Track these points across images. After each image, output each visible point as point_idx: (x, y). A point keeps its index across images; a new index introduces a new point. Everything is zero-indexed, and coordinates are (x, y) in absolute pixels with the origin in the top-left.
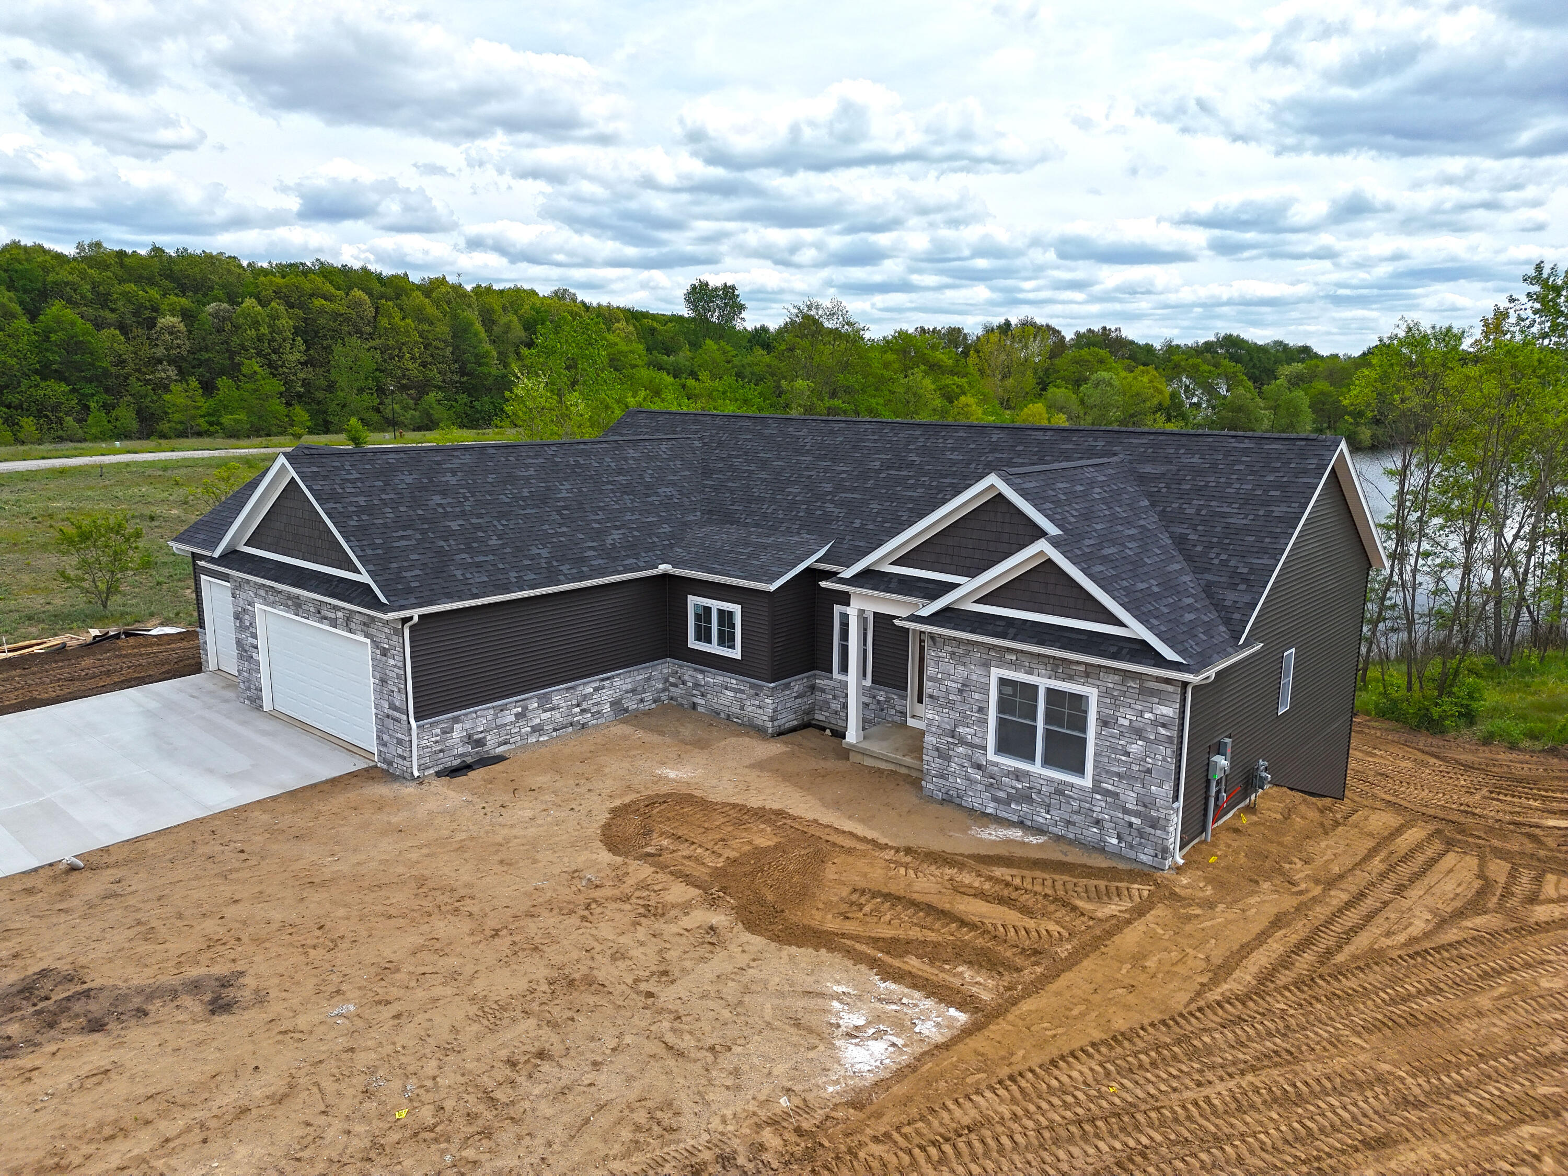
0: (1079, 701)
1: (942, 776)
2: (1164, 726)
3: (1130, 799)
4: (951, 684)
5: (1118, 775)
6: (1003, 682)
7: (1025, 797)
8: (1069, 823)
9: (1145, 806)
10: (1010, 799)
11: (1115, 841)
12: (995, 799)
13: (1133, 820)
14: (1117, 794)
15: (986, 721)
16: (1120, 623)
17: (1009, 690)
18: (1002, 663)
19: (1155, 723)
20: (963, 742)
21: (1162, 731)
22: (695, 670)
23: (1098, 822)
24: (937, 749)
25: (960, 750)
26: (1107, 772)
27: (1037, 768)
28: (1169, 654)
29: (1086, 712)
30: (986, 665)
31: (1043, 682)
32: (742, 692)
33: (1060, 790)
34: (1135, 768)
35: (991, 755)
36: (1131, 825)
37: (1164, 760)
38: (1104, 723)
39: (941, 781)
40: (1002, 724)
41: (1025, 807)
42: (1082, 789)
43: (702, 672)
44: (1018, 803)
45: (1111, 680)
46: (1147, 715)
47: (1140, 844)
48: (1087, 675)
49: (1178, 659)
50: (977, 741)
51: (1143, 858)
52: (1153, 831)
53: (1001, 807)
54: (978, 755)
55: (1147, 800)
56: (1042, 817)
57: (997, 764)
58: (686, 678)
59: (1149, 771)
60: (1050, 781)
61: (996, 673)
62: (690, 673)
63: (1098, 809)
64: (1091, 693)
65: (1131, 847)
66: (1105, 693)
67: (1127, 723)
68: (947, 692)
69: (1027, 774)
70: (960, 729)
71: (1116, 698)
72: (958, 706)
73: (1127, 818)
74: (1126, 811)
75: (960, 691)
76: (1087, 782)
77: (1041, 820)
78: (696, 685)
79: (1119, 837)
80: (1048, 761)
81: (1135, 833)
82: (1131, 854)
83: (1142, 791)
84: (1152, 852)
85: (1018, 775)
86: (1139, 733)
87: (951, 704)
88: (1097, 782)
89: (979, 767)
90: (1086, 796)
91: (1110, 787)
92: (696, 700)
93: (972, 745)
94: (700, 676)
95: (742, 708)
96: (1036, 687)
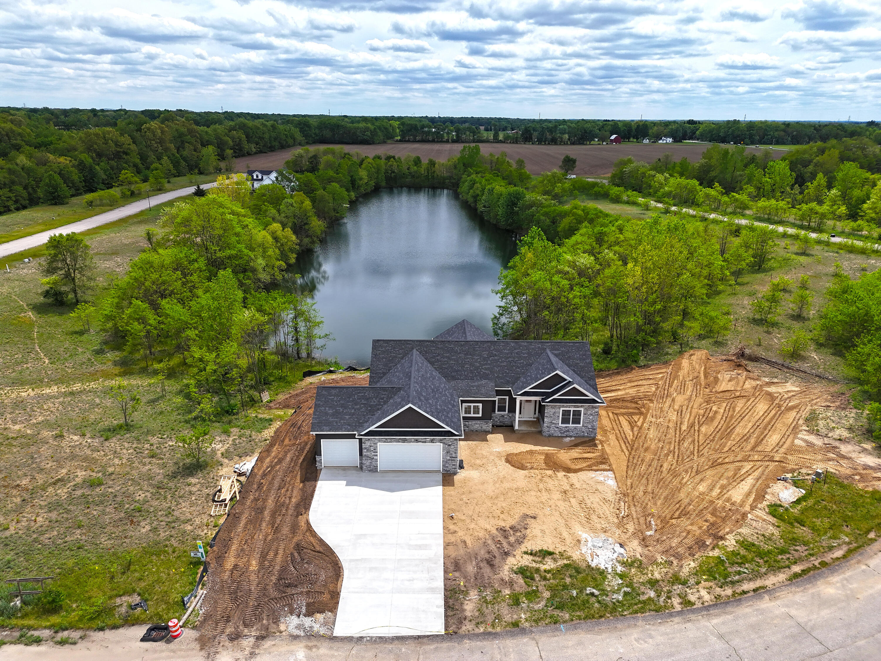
1: (548, 431)
3: (590, 426)
6: (563, 411)
7: (568, 431)
8: (577, 433)
9: (593, 427)
10: (564, 432)
11: (586, 434)
12: (561, 433)
14: (587, 426)
15: (559, 419)
18: (563, 407)
22: (465, 421)
23: (583, 432)
24: (548, 426)
25: (553, 425)
26: (585, 423)
27: (571, 425)
28: (599, 400)
29: (581, 413)
30: (560, 408)
31: (572, 409)
32: (481, 424)
34: (591, 421)
38: (585, 414)
40: (563, 418)
42: (580, 427)
45: (587, 407)
46: (593, 411)
48: (581, 407)
51: (592, 436)
52: (594, 431)
54: (557, 426)
56: (571, 434)
57: (562, 426)
60: (573, 427)
63: (583, 429)
65: (590, 434)
67: (589, 413)
68: (550, 415)
69: (568, 427)
70: (553, 421)
71: (587, 410)
72: (553, 417)
74: (589, 429)
75: (553, 414)
78: (465, 425)
80: (573, 423)
83: (592, 424)
84: (594, 434)
86: (592, 415)
89: (557, 428)
93: (556, 424)
94: (467, 423)
95: (482, 428)
96: (570, 411)
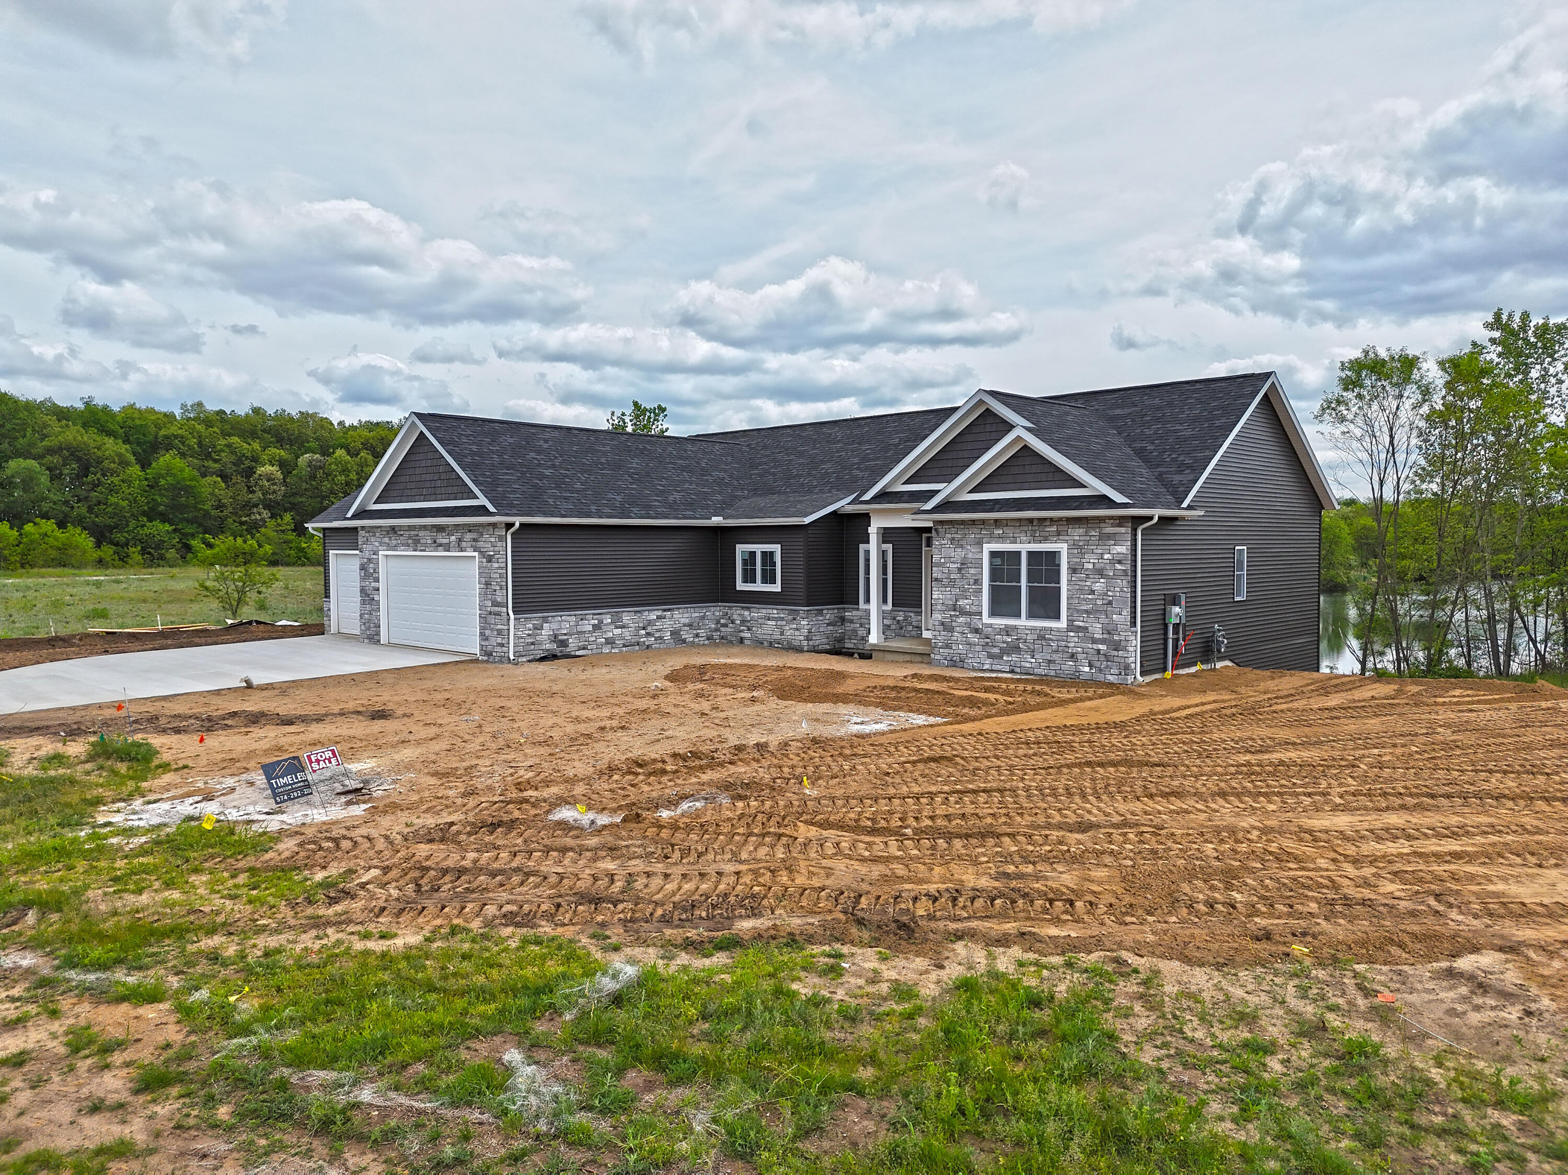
0: (1053, 556)
1: (948, 646)
2: (1120, 562)
3: (1097, 630)
4: (952, 565)
5: (1087, 612)
6: (993, 554)
7: (1014, 649)
8: (1050, 662)
9: (1109, 633)
10: (1003, 652)
11: (1087, 669)
12: (991, 656)
13: (1101, 647)
14: (1086, 628)
15: (980, 590)
16: (1083, 486)
17: (998, 561)
18: (992, 538)
19: (1113, 562)
20: (963, 613)
21: (1118, 566)
22: (743, 608)
23: (1073, 656)
24: (943, 624)
25: (961, 620)
26: (1078, 611)
27: (1023, 622)
28: (1119, 498)
29: (1059, 565)
30: (980, 544)
31: (1024, 547)
32: (782, 619)
33: (1042, 636)
34: (1099, 602)
35: (986, 619)
36: (1099, 651)
37: (1122, 591)
38: (1073, 570)
39: (946, 651)
40: (994, 590)
41: (1014, 657)
42: (1058, 630)
43: (748, 609)
44: (1009, 654)
45: (1077, 533)
46: (1106, 556)
47: (1107, 667)
48: (1059, 534)
49: (1126, 500)
50: (974, 609)
51: (1111, 678)
52: (1116, 653)
53: (996, 661)
54: (975, 621)
55: (1110, 628)
56: (1028, 662)
57: (990, 626)
58: (735, 617)
59: (1110, 603)
60: (1033, 629)
61: (988, 548)
62: (738, 613)
63: (1072, 645)
64: (1062, 548)
65: (1100, 670)
66: (1074, 546)
67: (1090, 566)
68: (949, 573)
69: (1015, 628)
70: (960, 603)
71: (1081, 548)
72: (959, 583)
73: (1095, 646)
74: (1095, 641)
75: (960, 569)
76: (1063, 624)
77: (1028, 665)
78: (743, 622)
79: (1091, 666)
80: (1031, 615)
81: (1102, 658)
82: (1101, 677)
83: (1106, 621)
84: (1117, 672)
85: (1007, 631)
86: (1101, 573)
87: (952, 583)
88: (1070, 621)
89: (977, 631)
90: (1062, 636)
91: (1081, 624)
92: (743, 635)
93: (970, 614)
94: (746, 613)
95: (782, 634)
96: (1019, 553)
